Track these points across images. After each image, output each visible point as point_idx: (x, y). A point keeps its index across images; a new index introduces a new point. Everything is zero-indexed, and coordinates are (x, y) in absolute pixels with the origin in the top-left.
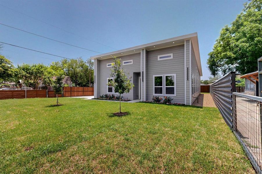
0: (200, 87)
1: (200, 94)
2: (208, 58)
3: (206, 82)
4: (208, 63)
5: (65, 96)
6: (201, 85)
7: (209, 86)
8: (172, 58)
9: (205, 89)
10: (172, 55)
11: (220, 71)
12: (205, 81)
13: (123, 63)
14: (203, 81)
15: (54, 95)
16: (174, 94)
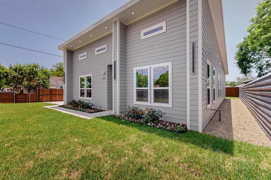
0: (225, 89)
1: (225, 100)
2: (236, 51)
3: (232, 84)
4: (236, 58)
5: (42, 101)
6: (227, 86)
7: (238, 88)
8: (164, 30)
9: (233, 92)
10: (163, 24)
11: (253, 68)
12: (231, 82)
13: (96, 51)
14: (228, 82)
15: (25, 99)
16: (168, 102)
